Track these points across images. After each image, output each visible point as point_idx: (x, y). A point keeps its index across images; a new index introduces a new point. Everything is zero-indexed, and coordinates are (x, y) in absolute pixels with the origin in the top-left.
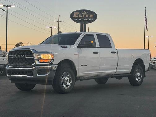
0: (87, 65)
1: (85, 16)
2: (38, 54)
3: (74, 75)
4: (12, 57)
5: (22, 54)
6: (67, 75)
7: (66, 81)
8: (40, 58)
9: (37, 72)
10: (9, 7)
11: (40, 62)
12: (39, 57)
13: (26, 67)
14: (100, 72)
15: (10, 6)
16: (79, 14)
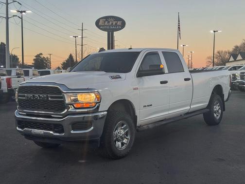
0: (151, 105)
1: (112, 23)
2: (71, 94)
3: (133, 125)
4: (24, 96)
5: (41, 92)
6: (123, 125)
7: (121, 137)
8: (76, 100)
9: (70, 126)
10: (23, 13)
11: (76, 108)
12: (74, 98)
13: (50, 117)
14: (170, 112)
15: (25, 12)
16: (105, 21)
